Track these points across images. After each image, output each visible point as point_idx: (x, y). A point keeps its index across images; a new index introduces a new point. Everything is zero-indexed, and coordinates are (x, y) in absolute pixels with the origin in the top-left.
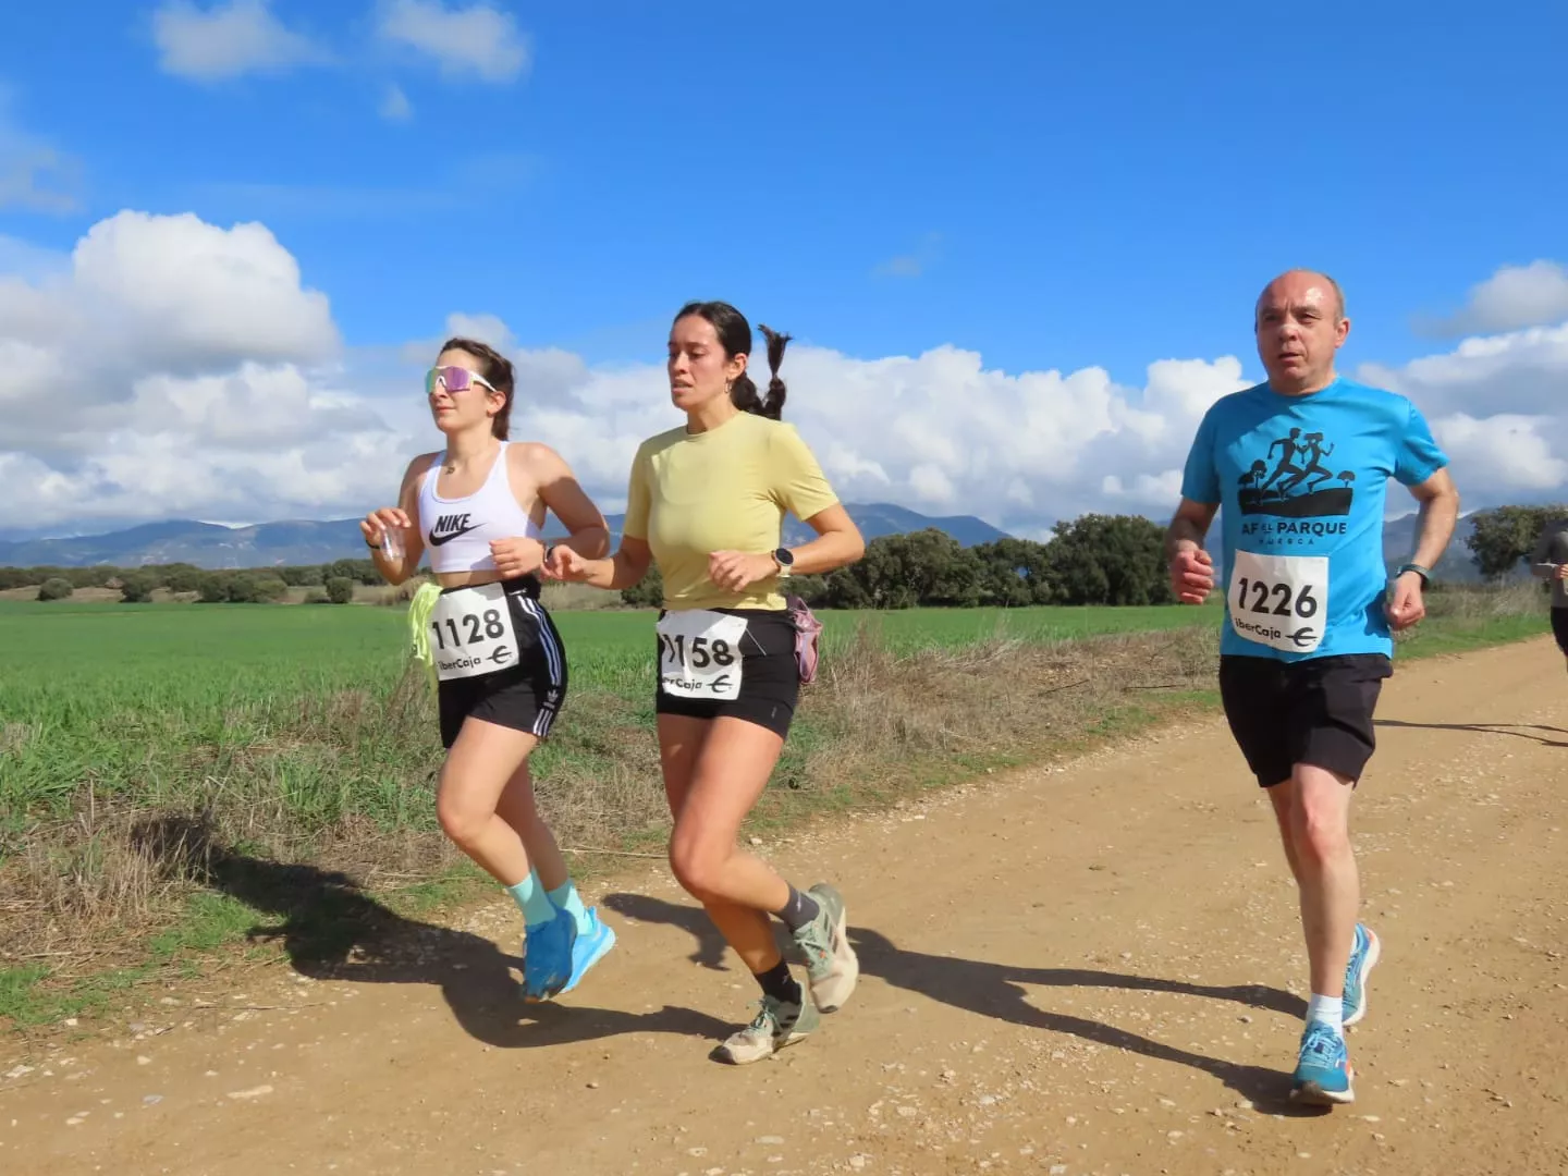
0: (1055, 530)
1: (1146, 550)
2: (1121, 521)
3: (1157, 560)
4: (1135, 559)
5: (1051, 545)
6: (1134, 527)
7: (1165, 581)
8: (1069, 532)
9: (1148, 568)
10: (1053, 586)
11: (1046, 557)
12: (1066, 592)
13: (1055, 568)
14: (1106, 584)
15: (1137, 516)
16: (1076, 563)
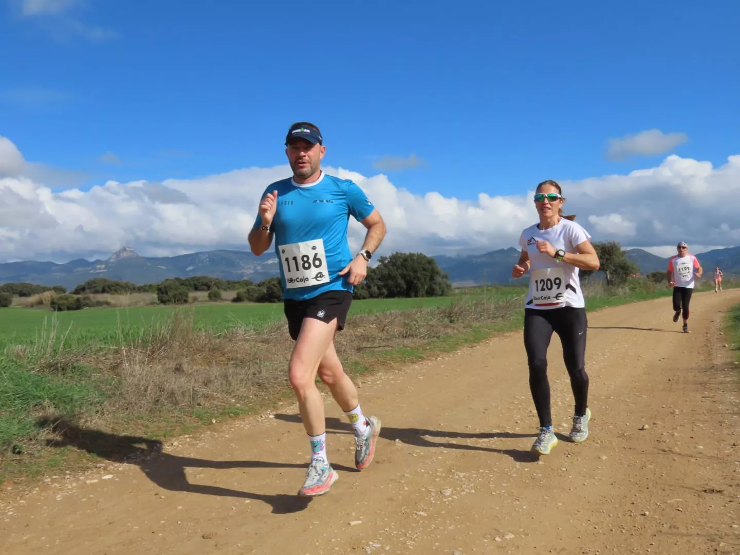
0: (380, 261)
1: (424, 270)
2: (411, 255)
3: (429, 275)
4: (419, 274)
5: (377, 268)
6: (418, 259)
7: (434, 285)
8: (386, 261)
9: (425, 279)
10: (379, 288)
11: (375, 274)
12: (385, 291)
13: (379, 279)
14: (405, 287)
15: (419, 253)
16: (390, 277)
